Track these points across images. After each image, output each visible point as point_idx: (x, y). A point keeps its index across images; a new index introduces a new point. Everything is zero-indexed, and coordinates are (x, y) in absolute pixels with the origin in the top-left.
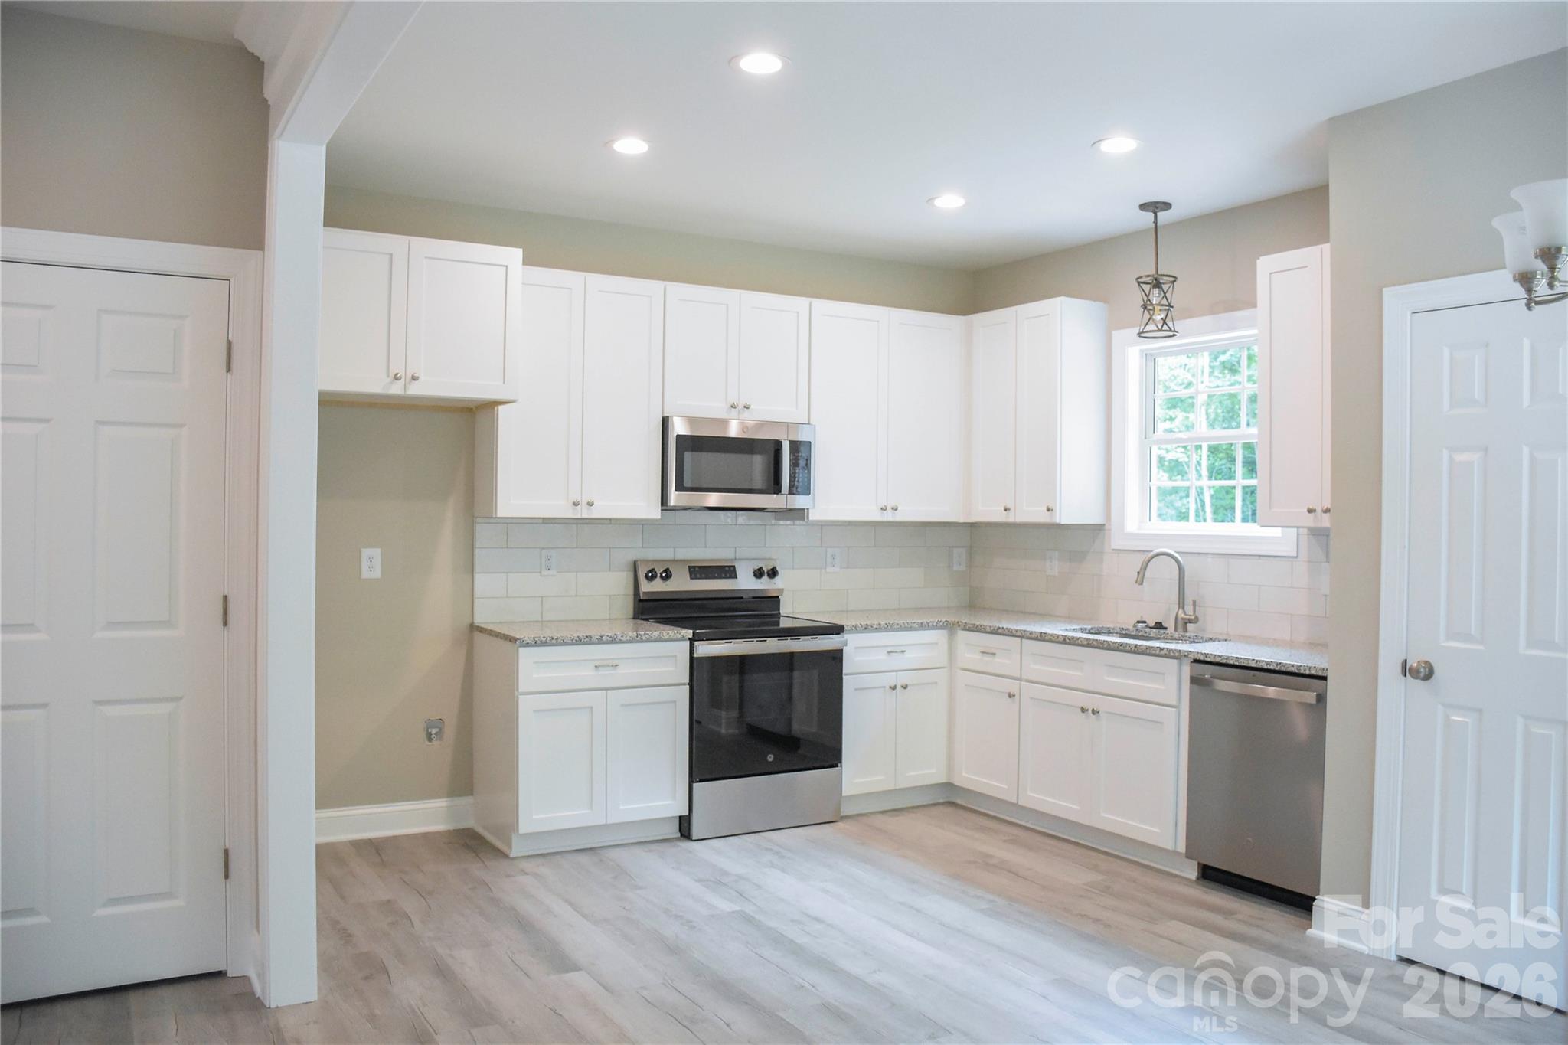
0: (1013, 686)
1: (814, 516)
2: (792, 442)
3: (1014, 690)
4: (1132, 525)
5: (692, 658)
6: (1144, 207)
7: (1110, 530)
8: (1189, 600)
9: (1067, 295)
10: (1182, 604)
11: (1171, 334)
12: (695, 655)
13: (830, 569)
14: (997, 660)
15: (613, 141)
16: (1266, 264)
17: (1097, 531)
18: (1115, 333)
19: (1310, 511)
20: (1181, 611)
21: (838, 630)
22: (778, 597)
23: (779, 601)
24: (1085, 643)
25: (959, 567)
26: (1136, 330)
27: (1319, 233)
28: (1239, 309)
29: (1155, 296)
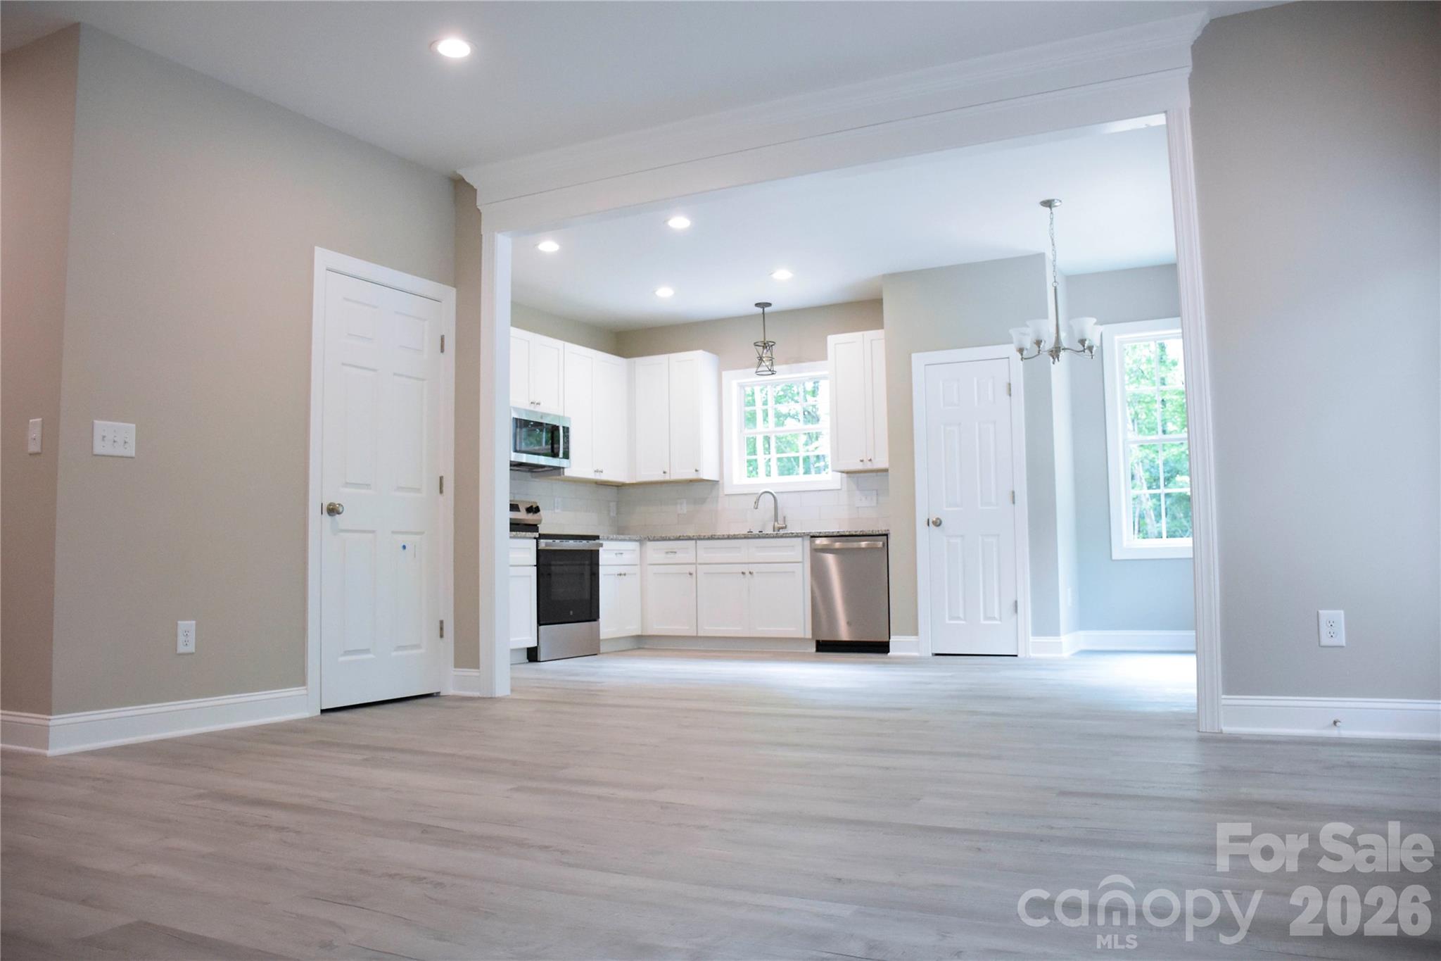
0: (692, 569)
1: (568, 473)
2: (564, 427)
3: (693, 571)
4: (736, 481)
5: (538, 551)
6: (757, 305)
7: (723, 484)
8: (780, 518)
9: (704, 350)
10: (776, 520)
11: (770, 373)
12: (539, 548)
13: (556, 511)
14: (677, 555)
15: (538, 244)
16: (832, 340)
17: (713, 484)
18: (724, 373)
19: (862, 461)
20: (776, 523)
21: (597, 538)
22: (536, 525)
23: (538, 527)
24: (743, 536)
25: (613, 514)
26: (755, 370)
27: (878, 323)
28: (804, 362)
29: (766, 354)
